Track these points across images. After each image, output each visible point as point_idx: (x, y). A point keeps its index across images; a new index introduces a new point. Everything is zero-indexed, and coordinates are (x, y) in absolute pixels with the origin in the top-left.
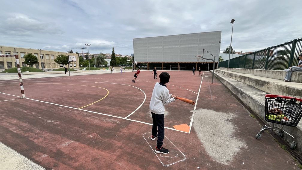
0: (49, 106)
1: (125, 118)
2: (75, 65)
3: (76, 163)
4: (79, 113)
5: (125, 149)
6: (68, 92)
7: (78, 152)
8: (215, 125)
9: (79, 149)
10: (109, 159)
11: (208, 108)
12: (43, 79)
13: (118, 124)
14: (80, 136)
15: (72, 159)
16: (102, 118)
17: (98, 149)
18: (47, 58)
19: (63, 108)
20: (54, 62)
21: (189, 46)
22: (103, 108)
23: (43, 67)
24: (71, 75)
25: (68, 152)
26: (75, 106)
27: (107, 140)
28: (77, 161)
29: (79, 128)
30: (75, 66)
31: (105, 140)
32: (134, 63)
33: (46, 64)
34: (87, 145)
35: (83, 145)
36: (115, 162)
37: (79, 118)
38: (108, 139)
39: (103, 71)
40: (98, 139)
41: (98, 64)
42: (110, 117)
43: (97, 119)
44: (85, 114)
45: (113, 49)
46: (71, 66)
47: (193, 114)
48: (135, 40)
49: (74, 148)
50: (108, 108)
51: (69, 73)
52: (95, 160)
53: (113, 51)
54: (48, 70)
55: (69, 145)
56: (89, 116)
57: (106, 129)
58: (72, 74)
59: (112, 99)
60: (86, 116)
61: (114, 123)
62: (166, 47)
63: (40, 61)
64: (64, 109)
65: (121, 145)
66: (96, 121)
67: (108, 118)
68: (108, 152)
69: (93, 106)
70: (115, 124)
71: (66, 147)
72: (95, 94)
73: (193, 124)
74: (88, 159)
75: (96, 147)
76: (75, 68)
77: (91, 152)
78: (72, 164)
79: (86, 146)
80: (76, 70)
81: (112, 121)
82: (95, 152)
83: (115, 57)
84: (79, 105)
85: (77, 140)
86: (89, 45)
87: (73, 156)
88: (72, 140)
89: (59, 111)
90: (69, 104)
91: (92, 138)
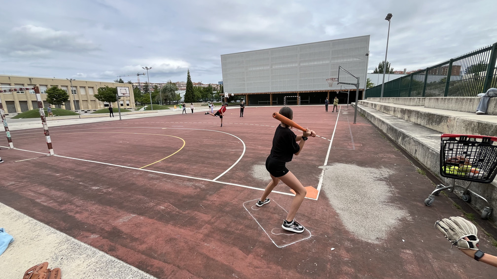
0: (93, 166)
1: (214, 181)
2: (128, 102)
3: (143, 246)
4: (141, 175)
5: (215, 224)
6: (120, 144)
7: (144, 229)
8: (359, 186)
9: (145, 226)
10: (192, 239)
11: (347, 162)
12: (78, 126)
13: (203, 190)
14: (145, 208)
15: (136, 240)
16: (177, 182)
17: (175, 225)
18: (82, 92)
19: (114, 169)
20: (94, 98)
21: (316, 63)
22: (178, 166)
23: (77, 107)
24: (123, 118)
25: (128, 231)
26: (133, 164)
27: (187, 212)
28: (144, 242)
29: (142, 197)
30: (128, 105)
31: (184, 213)
32: (223, 96)
33: (81, 102)
34: (156, 219)
35: (150, 221)
36: (202, 243)
37: (141, 182)
38: (189, 211)
39: (175, 110)
40: (173, 211)
41: (166, 100)
42: (189, 180)
43: (170, 182)
44: (151, 175)
45: (188, 73)
46: (122, 105)
47: (323, 171)
48: (224, 58)
49: (138, 225)
50: (185, 166)
51: (120, 116)
52: (171, 240)
53: (189, 76)
54: (86, 112)
55: (130, 220)
56: (157, 179)
57: (184, 197)
58: (125, 116)
59: (190, 152)
60: (152, 178)
61: (196, 187)
62: (276, 67)
63: (71, 98)
64: (116, 170)
65: (209, 219)
66: (168, 186)
67: (187, 181)
68: (189, 229)
69: (161, 164)
70: (198, 190)
71: (124, 224)
72: (164, 146)
73: (322, 186)
74: (160, 239)
75: (171, 223)
76: (128, 107)
77: (164, 229)
78: (137, 247)
79: (156, 221)
80: (130, 111)
81: (193, 185)
82: (169, 229)
83: (192, 87)
84: (139, 164)
85: (141, 214)
86: (149, 68)
87: (136, 236)
88: (134, 213)
89: (108, 172)
90: (123, 162)
91: (163, 210)
